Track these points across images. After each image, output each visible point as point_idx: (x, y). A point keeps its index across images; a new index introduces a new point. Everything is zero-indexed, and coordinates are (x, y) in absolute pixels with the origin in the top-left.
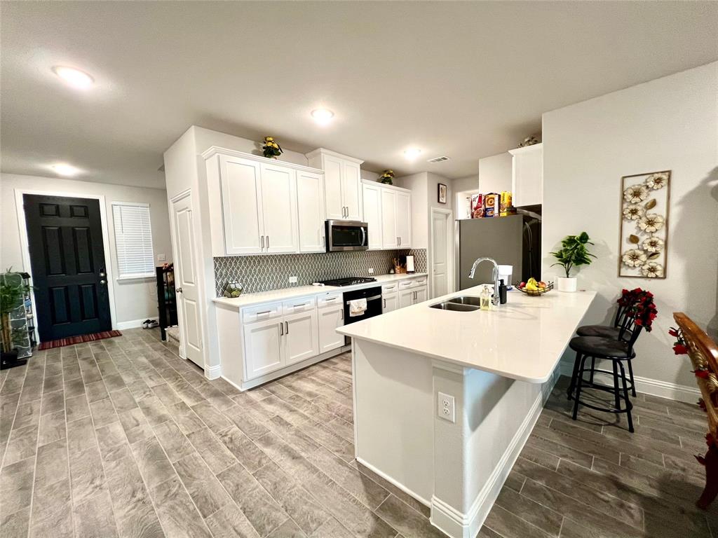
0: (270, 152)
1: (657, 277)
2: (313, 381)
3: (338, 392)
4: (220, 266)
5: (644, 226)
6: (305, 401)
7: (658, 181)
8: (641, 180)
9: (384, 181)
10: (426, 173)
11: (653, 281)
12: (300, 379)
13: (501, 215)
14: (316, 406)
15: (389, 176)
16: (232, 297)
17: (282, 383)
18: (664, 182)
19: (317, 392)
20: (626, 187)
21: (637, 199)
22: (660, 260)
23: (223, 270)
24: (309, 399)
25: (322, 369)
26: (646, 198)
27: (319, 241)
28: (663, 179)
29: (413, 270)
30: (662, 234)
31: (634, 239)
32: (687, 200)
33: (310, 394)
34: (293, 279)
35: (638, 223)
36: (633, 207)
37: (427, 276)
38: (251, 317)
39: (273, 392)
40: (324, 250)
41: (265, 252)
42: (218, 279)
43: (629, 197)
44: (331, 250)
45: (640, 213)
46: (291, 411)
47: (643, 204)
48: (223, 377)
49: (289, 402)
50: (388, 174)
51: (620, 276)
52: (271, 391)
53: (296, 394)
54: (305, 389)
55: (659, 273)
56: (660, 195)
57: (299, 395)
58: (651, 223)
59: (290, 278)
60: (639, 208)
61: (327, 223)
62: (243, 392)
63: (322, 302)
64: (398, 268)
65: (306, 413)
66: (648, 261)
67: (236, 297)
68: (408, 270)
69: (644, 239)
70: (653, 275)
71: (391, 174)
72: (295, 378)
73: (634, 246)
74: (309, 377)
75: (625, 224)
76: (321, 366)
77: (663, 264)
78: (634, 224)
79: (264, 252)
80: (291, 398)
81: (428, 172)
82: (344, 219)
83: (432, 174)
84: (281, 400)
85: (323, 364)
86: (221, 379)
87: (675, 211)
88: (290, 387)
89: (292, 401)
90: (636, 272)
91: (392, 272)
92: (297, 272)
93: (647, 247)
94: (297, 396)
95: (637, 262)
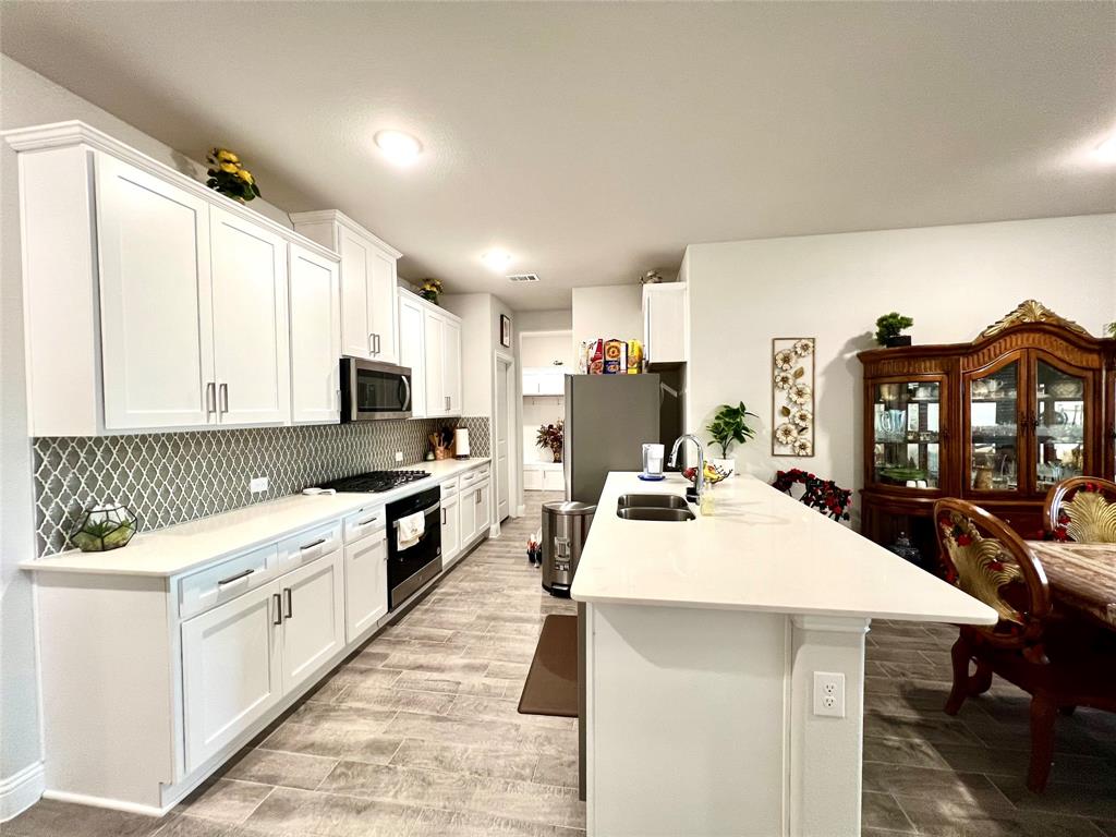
0: (231, 186)
1: (807, 456)
2: (360, 712)
3: (438, 719)
4: (55, 464)
5: (795, 397)
6: (377, 770)
7: (805, 347)
8: (789, 345)
9: (427, 295)
10: (489, 296)
11: (803, 459)
12: (320, 718)
13: (630, 371)
14: (413, 773)
15: (435, 289)
16: (104, 549)
17: (278, 746)
18: (811, 350)
19: (391, 737)
20: (776, 351)
21: (786, 366)
22: (808, 435)
23: (64, 472)
24: (384, 761)
25: (358, 678)
26: (796, 364)
27: (329, 400)
28: (808, 346)
29: (468, 453)
30: (808, 408)
31: (786, 412)
32: (828, 371)
33: (376, 747)
34: (259, 485)
35: (789, 394)
36: (783, 374)
37: (490, 461)
38: (204, 595)
39: (272, 780)
40: (337, 419)
41: (217, 422)
42: (47, 502)
43: (780, 363)
44: (354, 416)
45: (791, 382)
46: (359, 810)
47: (792, 371)
48: (51, 794)
49: (339, 789)
50: (433, 285)
51: (773, 455)
52: (260, 779)
53: (341, 758)
54: (352, 739)
55: (809, 451)
56: (805, 363)
57: (350, 759)
58: (800, 393)
59: (253, 481)
60: (789, 376)
61: (345, 364)
62: (169, 815)
63: (353, 531)
64: (440, 450)
65: (402, 800)
66: (799, 437)
67: (117, 546)
68: (459, 452)
69: (794, 410)
70: (802, 453)
71: (438, 287)
72: (308, 720)
73: (786, 420)
74: (344, 706)
75: (777, 392)
76: (354, 671)
77: (811, 440)
78: (785, 393)
79: (212, 422)
80: (333, 777)
81: (493, 295)
82: (371, 358)
83: (498, 299)
84: (308, 794)
85: (356, 664)
86: (45, 804)
87: (819, 381)
88: (310, 747)
89: (342, 783)
90: (787, 450)
91: (431, 457)
92: (267, 467)
93: (798, 421)
94: (350, 765)
95: (790, 438)
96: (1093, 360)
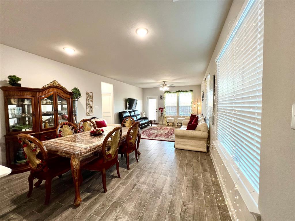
96: (68, 96)
